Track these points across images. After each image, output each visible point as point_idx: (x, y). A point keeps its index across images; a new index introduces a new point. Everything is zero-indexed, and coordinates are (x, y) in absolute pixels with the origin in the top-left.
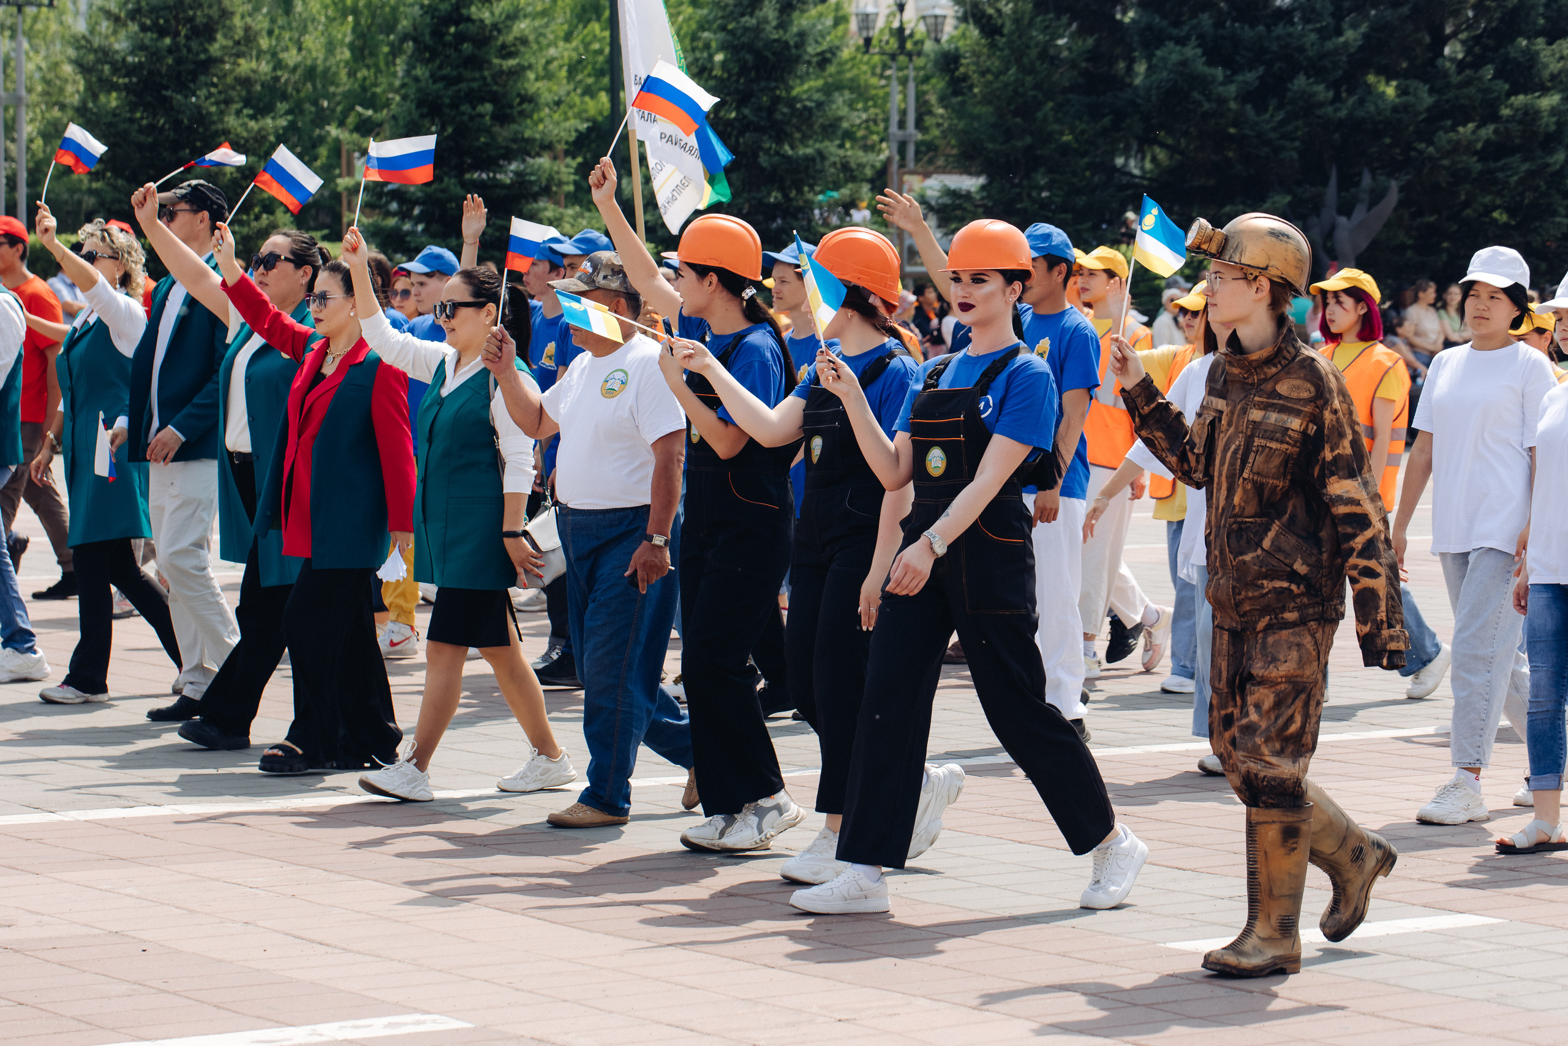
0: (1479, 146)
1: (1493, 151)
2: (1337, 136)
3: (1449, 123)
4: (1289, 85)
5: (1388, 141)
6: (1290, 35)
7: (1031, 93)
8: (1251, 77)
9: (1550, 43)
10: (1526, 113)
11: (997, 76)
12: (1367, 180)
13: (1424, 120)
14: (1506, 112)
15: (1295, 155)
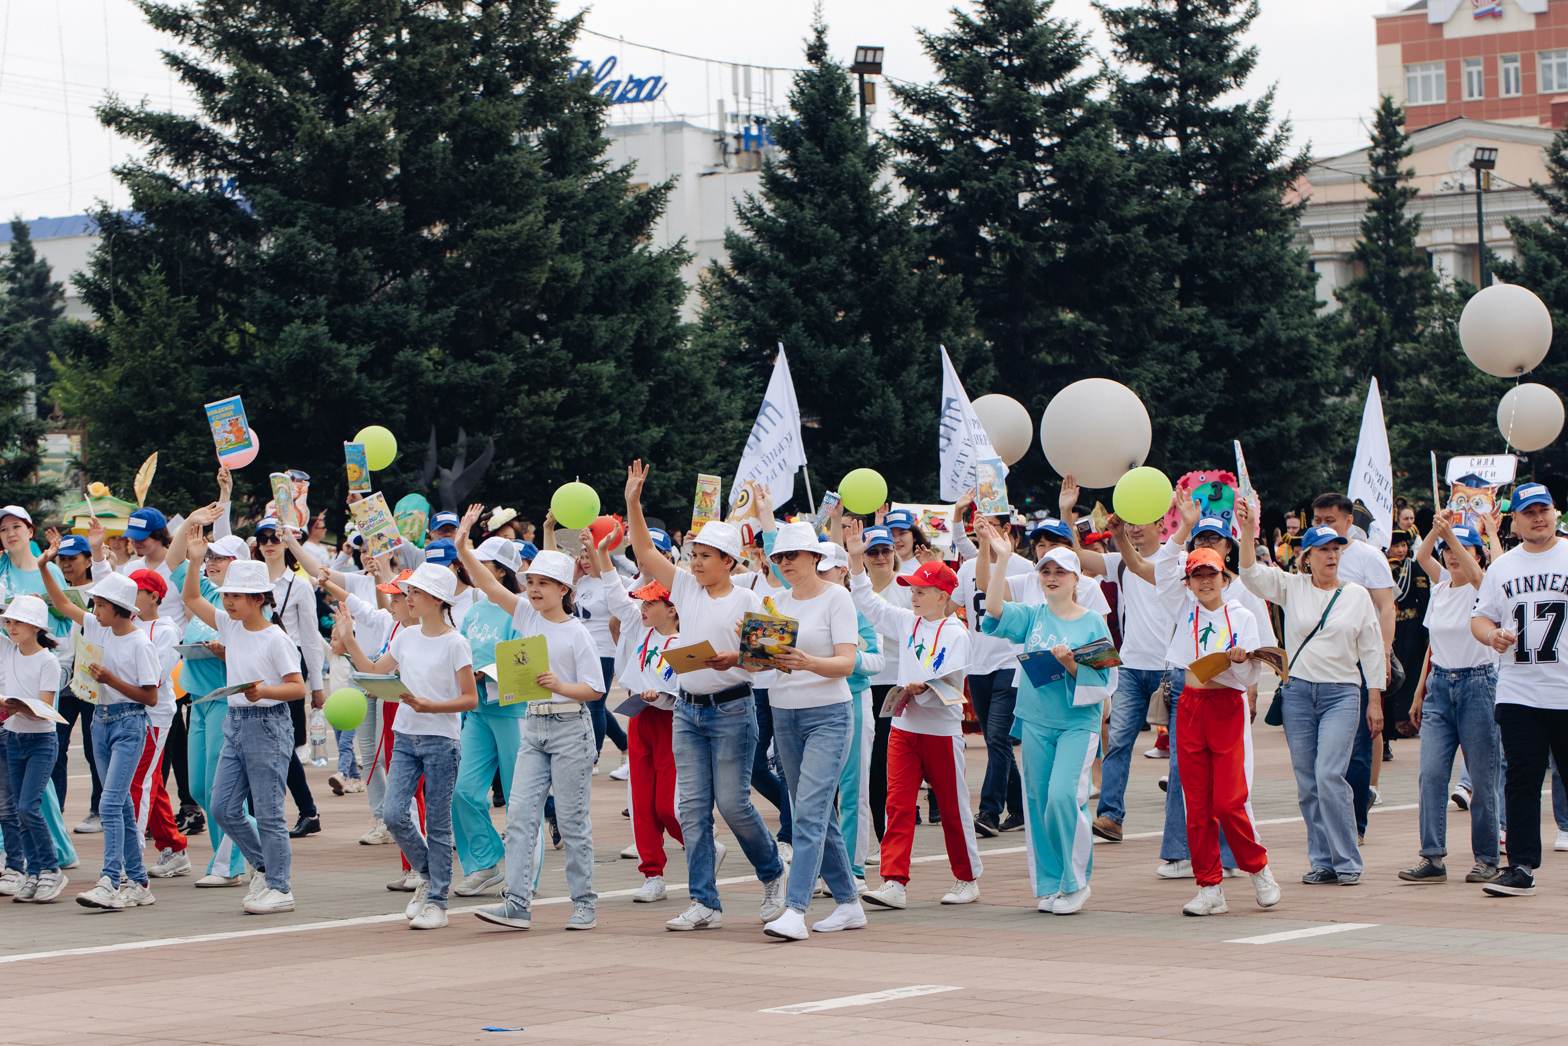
0: (555, 407)
1: (566, 410)
2: (436, 401)
3: (527, 387)
4: (396, 357)
5: (477, 402)
6: (395, 313)
7: (173, 365)
8: (364, 350)
9: (605, 318)
10: (591, 379)
11: (144, 350)
12: (462, 438)
13: (507, 385)
14: (574, 376)
15: (403, 416)
